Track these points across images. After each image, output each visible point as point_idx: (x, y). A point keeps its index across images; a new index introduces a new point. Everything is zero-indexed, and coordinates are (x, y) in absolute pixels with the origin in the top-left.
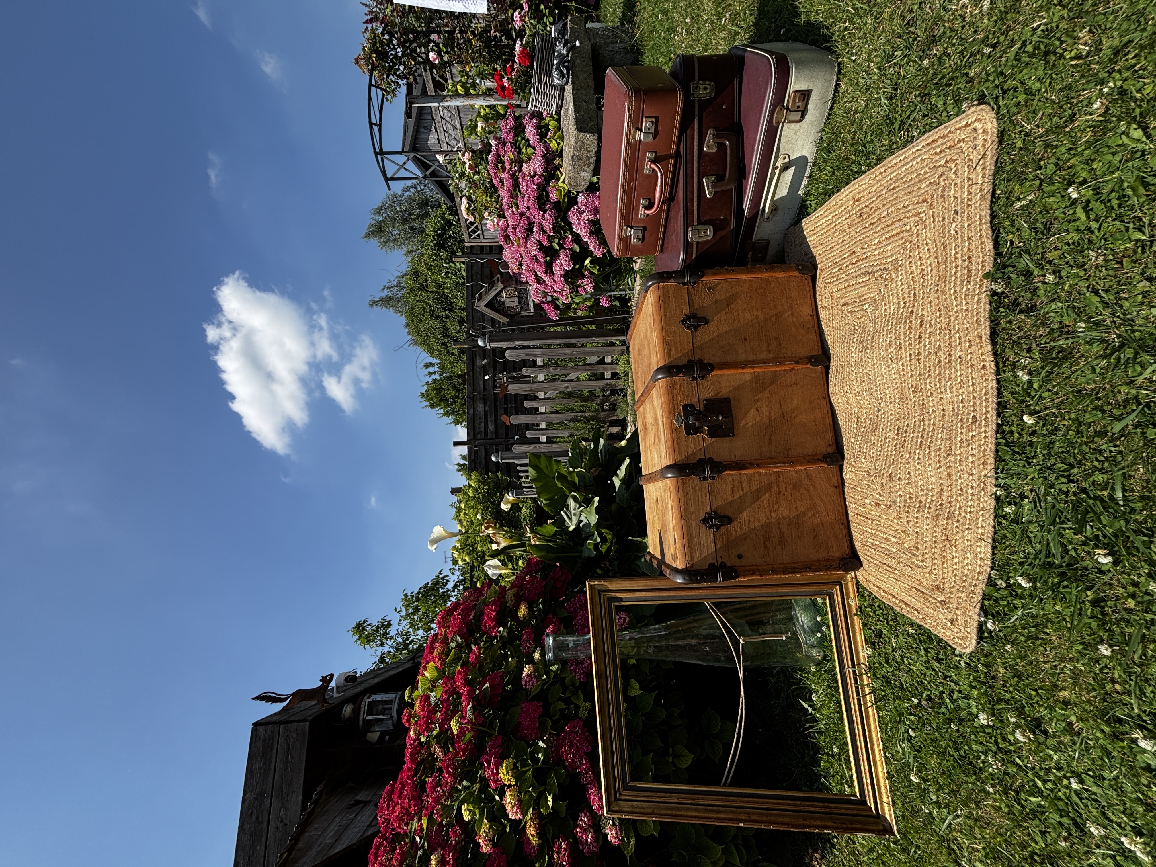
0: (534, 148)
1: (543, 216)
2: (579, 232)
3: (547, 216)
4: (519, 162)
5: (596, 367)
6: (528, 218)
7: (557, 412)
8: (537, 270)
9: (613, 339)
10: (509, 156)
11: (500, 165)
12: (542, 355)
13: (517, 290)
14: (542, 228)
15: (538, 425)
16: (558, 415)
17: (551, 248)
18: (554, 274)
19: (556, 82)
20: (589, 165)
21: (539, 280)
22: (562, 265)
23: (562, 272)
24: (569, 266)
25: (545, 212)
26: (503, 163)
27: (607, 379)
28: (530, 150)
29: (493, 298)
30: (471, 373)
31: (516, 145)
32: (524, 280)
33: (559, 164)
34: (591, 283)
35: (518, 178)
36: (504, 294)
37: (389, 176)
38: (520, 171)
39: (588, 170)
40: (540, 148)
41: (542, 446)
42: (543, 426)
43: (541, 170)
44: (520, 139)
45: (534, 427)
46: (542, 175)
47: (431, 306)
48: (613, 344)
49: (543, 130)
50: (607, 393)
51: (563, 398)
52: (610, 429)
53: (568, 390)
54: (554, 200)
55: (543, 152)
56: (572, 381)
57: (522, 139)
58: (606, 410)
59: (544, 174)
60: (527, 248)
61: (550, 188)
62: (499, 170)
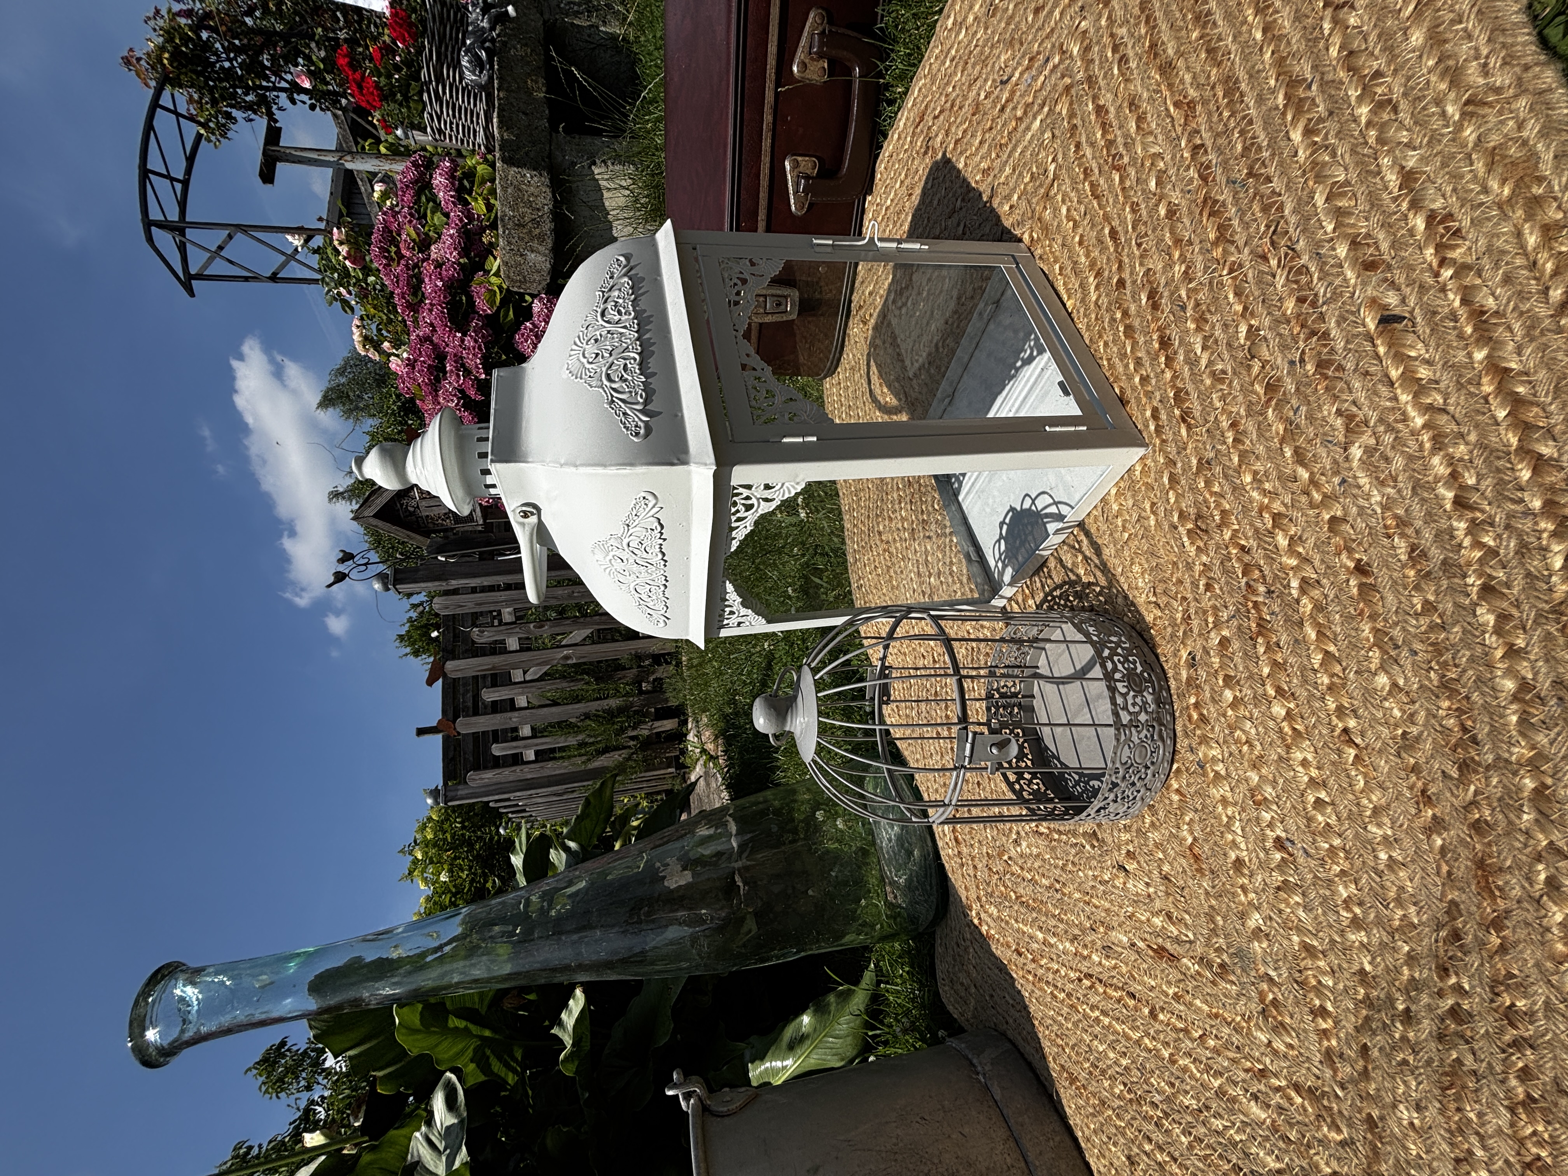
0: (447, 215)
1: (463, 341)
3: (469, 341)
4: (427, 244)
6: (436, 345)
7: (555, 704)
10: (408, 232)
11: (393, 250)
12: (508, 603)
14: (463, 365)
15: (515, 730)
16: (554, 709)
19: (469, 76)
20: (541, 238)
25: (464, 334)
28: (438, 219)
31: (418, 212)
33: (491, 243)
35: (421, 273)
37: (193, 271)
39: (542, 249)
40: (456, 213)
41: (526, 768)
42: (526, 731)
43: (457, 254)
44: (423, 199)
45: (511, 734)
46: (456, 262)
49: (466, 183)
50: (647, 662)
51: (563, 677)
52: (657, 724)
53: (569, 662)
54: (484, 311)
55: (461, 220)
56: (576, 645)
57: (428, 201)
58: (647, 692)
59: (461, 260)
60: (439, 403)
61: (474, 287)
62: (392, 259)
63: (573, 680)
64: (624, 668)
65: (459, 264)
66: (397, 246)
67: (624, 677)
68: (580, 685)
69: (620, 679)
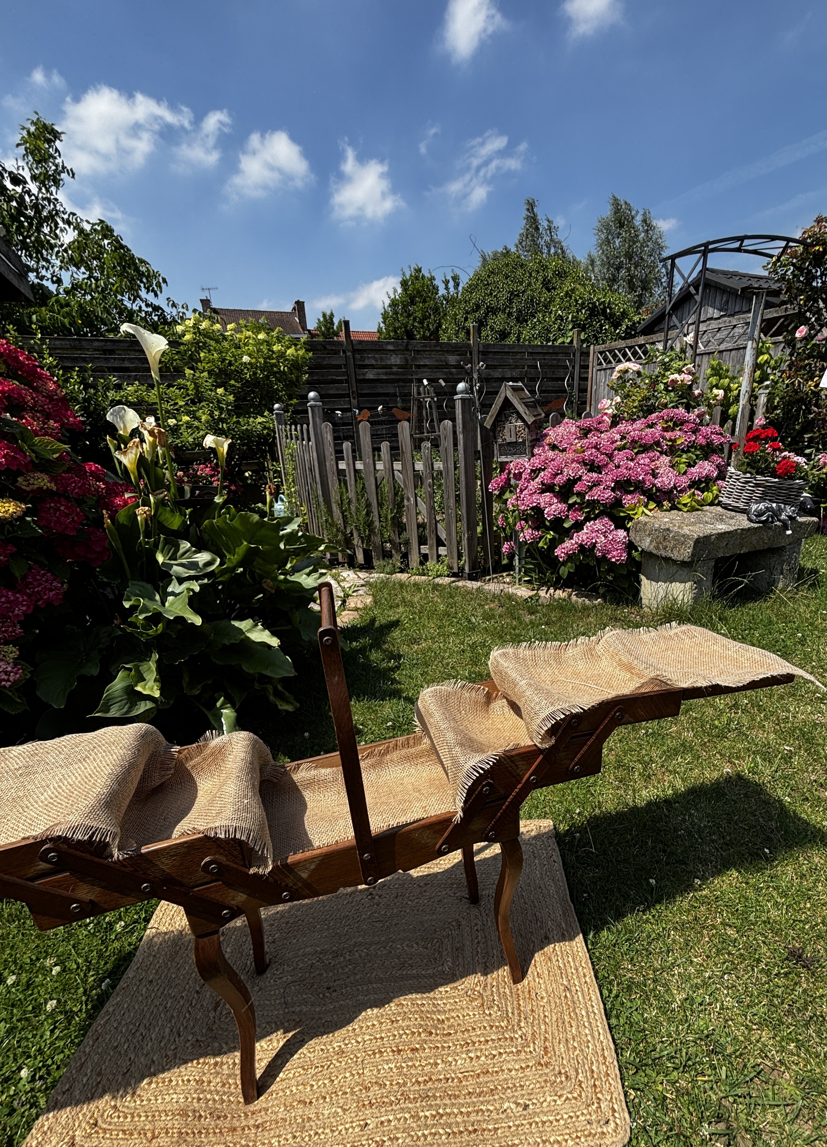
0: (685, 473)
1: (608, 487)
2: (584, 530)
3: (608, 492)
4: (673, 450)
5: (433, 536)
6: (606, 465)
7: (377, 487)
8: (546, 472)
9: (465, 557)
10: (681, 438)
11: (671, 424)
12: (446, 468)
13: (524, 441)
14: (595, 485)
15: (360, 459)
16: (373, 487)
17: (571, 494)
18: (541, 493)
19: (754, 507)
20: (657, 548)
21: (535, 472)
22: (551, 505)
23: (542, 505)
24: (549, 514)
25: (613, 489)
26: (673, 430)
27: (420, 549)
28: (683, 467)
29: (515, 409)
30: (438, 348)
31: (692, 447)
32: (536, 451)
33: (663, 506)
35: (653, 451)
36: (520, 423)
38: (661, 453)
39: (652, 547)
40: (684, 481)
41: (334, 463)
42: (359, 466)
43: (659, 485)
44: (698, 453)
45: (357, 456)
46: (654, 485)
47: (524, 292)
48: (460, 556)
49: (703, 485)
50: (404, 549)
51: (396, 494)
52: (361, 550)
53: (405, 501)
54: (625, 499)
55: (679, 486)
56: (417, 505)
57: (697, 456)
58: (383, 547)
59: (654, 489)
60: (572, 462)
61: (638, 496)
62: (667, 422)
63: (394, 502)
64: (400, 534)
65: (653, 487)
67: (394, 533)
69: (393, 531)
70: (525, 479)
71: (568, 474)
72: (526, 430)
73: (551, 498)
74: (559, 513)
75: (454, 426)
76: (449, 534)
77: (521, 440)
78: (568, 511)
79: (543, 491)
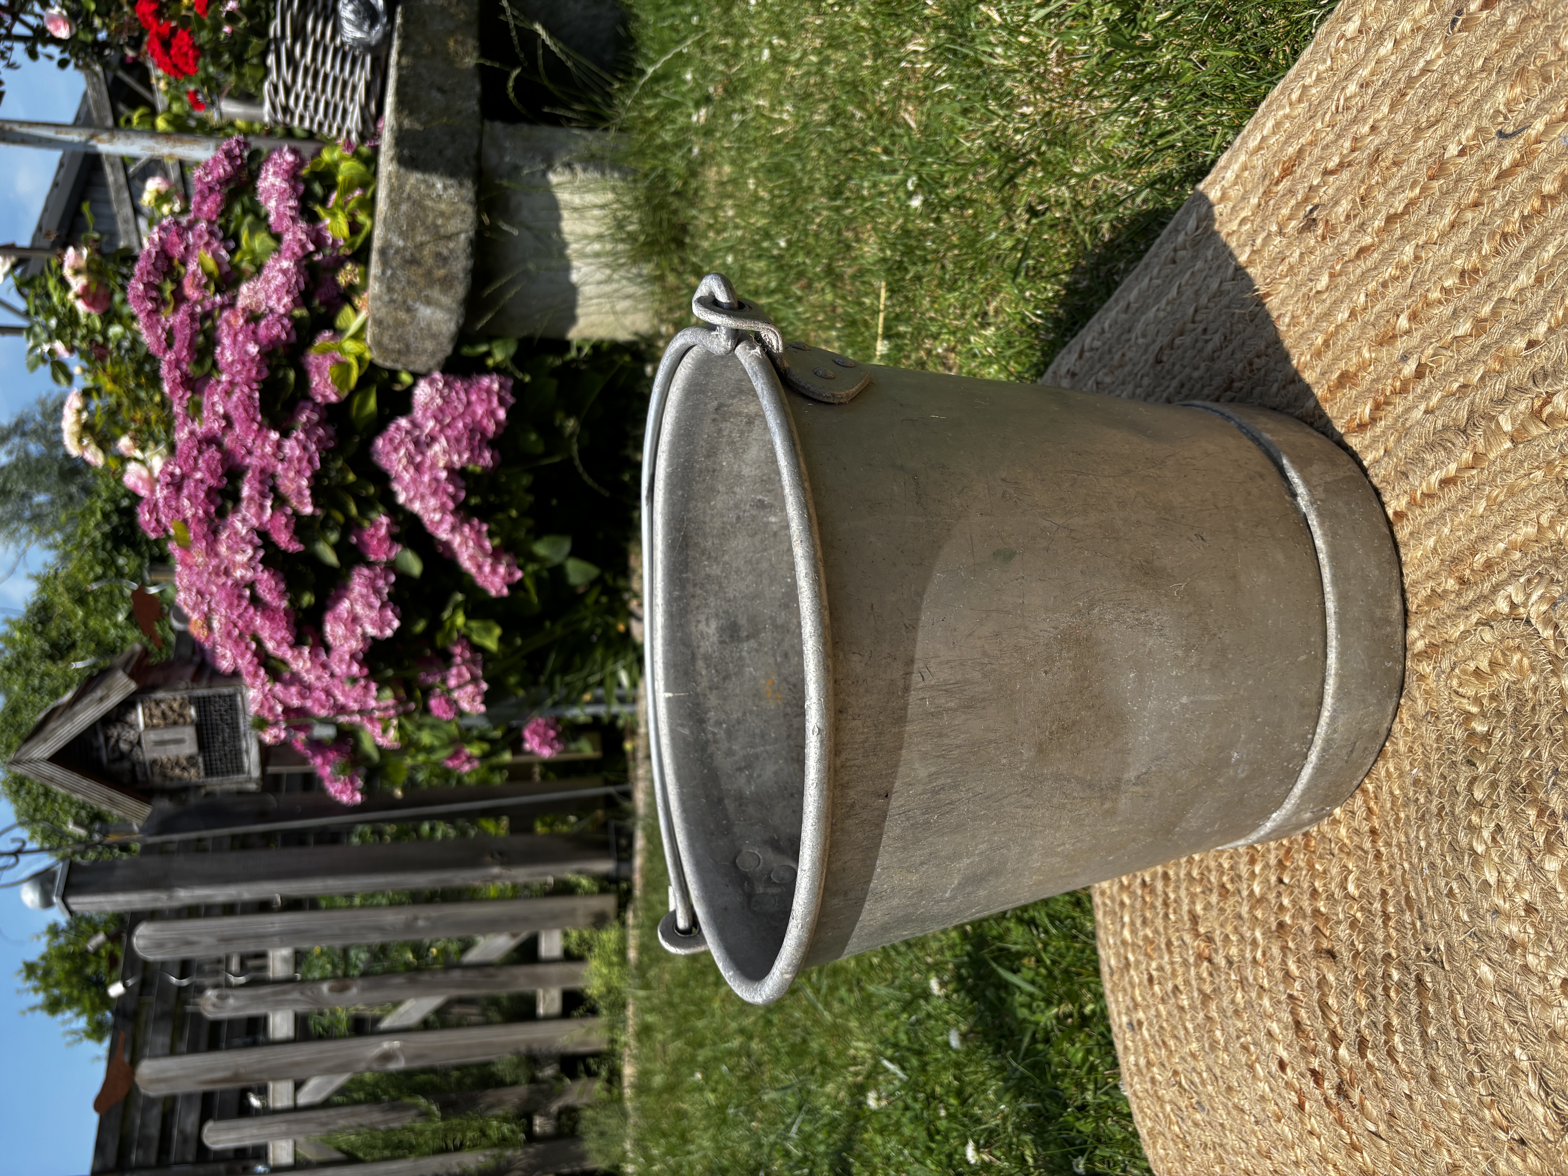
0: (277, 238)
1: (279, 446)
2: (417, 507)
3: (291, 448)
4: (227, 278)
5: (504, 975)
6: (224, 454)
7: (350, 1159)
8: (265, 634)
9: (569, 872)
10: (202, 261)
11: (169, 289)
12: (284, 938)
13: (195, 701)
14: (274, 489)
17: (312, 559)
18: (328, 649)
19: (351, 32)
20: (446, 283)
21: (274, 668)
22: (355, 619)
23: (354, 644)
24: (382, 624)
25: (285, 435)
26: (179, 281)
27: (548, 1018)
28: (260, 242)
29: (92, 729)
31: (223, 228)
32: (225, 665)
33: (352, 286)
34: (474, 680)
35: (215, 328)
36: (139, 716)
38: (227, 303)
39: (446, 300)
40: (294, 235)
44: (238, 209)
48: (565, 889)
49: (317, 188)
50: (549, 1072)
51: (373, 1099)
53: (393, 1066)
54: (324, 396)
55: (303, 246)
56: (407, 1030)
57: (245, 212)
58: (544, 1138)
59: (297, 313)
60: (217, 555)
61: (312, 357)
62: (165, 302)
63: (395, 1106)
65: (291, 318)
66: (178, 283)
67: (500, 1103)
68: (407, 1119)
69: (491, 1106)
70: (302, 696)
71: (249, 565)
72: (160, 695)
73: (337, 619)
74: (377, 592)
75: (153, 915)
76: (492, 926)
77: (193, 712)
78: (370, 565)
79: (322, 645)
